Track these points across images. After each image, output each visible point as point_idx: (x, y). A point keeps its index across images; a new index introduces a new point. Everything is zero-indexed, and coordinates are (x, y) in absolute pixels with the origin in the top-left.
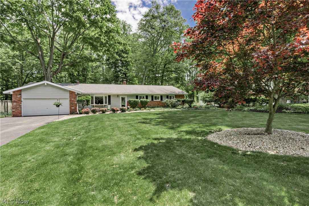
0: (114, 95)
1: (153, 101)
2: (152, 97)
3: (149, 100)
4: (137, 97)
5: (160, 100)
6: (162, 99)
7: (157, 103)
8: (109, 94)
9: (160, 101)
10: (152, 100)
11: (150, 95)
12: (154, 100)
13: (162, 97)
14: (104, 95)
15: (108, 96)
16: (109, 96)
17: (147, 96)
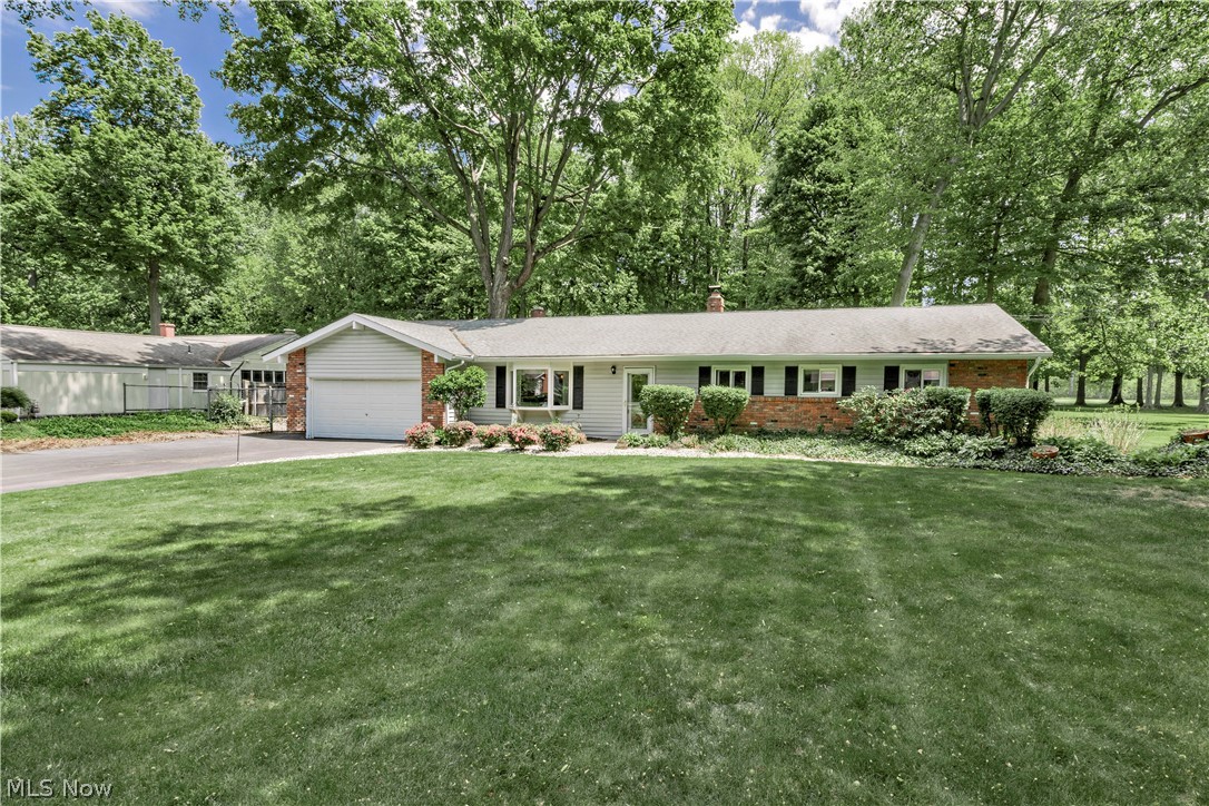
0: (598, 366)
1: (790, 398)
2: (791, 372)
3: (774, 386)
4: (704, 374)
5: (837, 392)
6: (849, 387)
7: (814, 411)
8: (579, 361)
9: (834, 400)
10: (791, 389)
11: (774, 363)
12: (801, 393)
13: (849, 374)
14: (551, 364)
15: (575, 368)
16: (579, 371)
17: (758, 372)
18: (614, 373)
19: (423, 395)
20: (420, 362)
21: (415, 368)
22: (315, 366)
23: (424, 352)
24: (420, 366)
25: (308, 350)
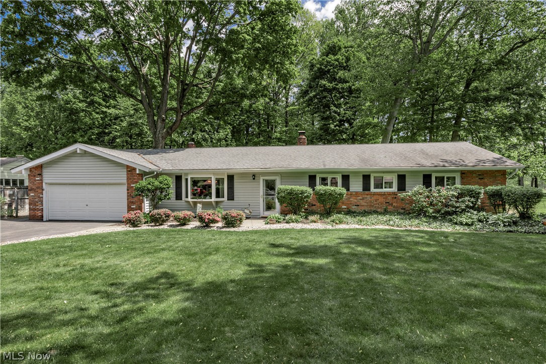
0: (244, 175)
1: (367, 192)
2: (366, 178)
3: (356, 186)
4: (312, 179)
5: (394, 189)
6: (402, 187)
7: (381, 199)
9: (394, 193)
10: (366, 187)
11: (356, 173)
12: (373, 190)
13: (402, 178)
14: (214, 174)
17: (346, 178)
18: (254, 179)
19: (128, 193)
20: (126, 173)
21: (123, 177)
22: (48, 176)
23: (128, 167)
24: (126, 176)
25: (44, 166)
